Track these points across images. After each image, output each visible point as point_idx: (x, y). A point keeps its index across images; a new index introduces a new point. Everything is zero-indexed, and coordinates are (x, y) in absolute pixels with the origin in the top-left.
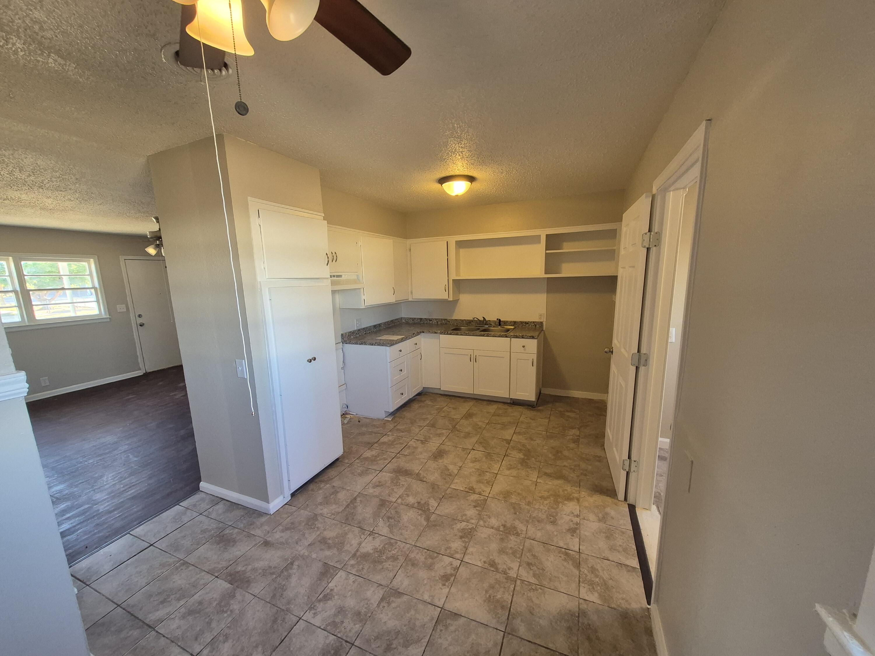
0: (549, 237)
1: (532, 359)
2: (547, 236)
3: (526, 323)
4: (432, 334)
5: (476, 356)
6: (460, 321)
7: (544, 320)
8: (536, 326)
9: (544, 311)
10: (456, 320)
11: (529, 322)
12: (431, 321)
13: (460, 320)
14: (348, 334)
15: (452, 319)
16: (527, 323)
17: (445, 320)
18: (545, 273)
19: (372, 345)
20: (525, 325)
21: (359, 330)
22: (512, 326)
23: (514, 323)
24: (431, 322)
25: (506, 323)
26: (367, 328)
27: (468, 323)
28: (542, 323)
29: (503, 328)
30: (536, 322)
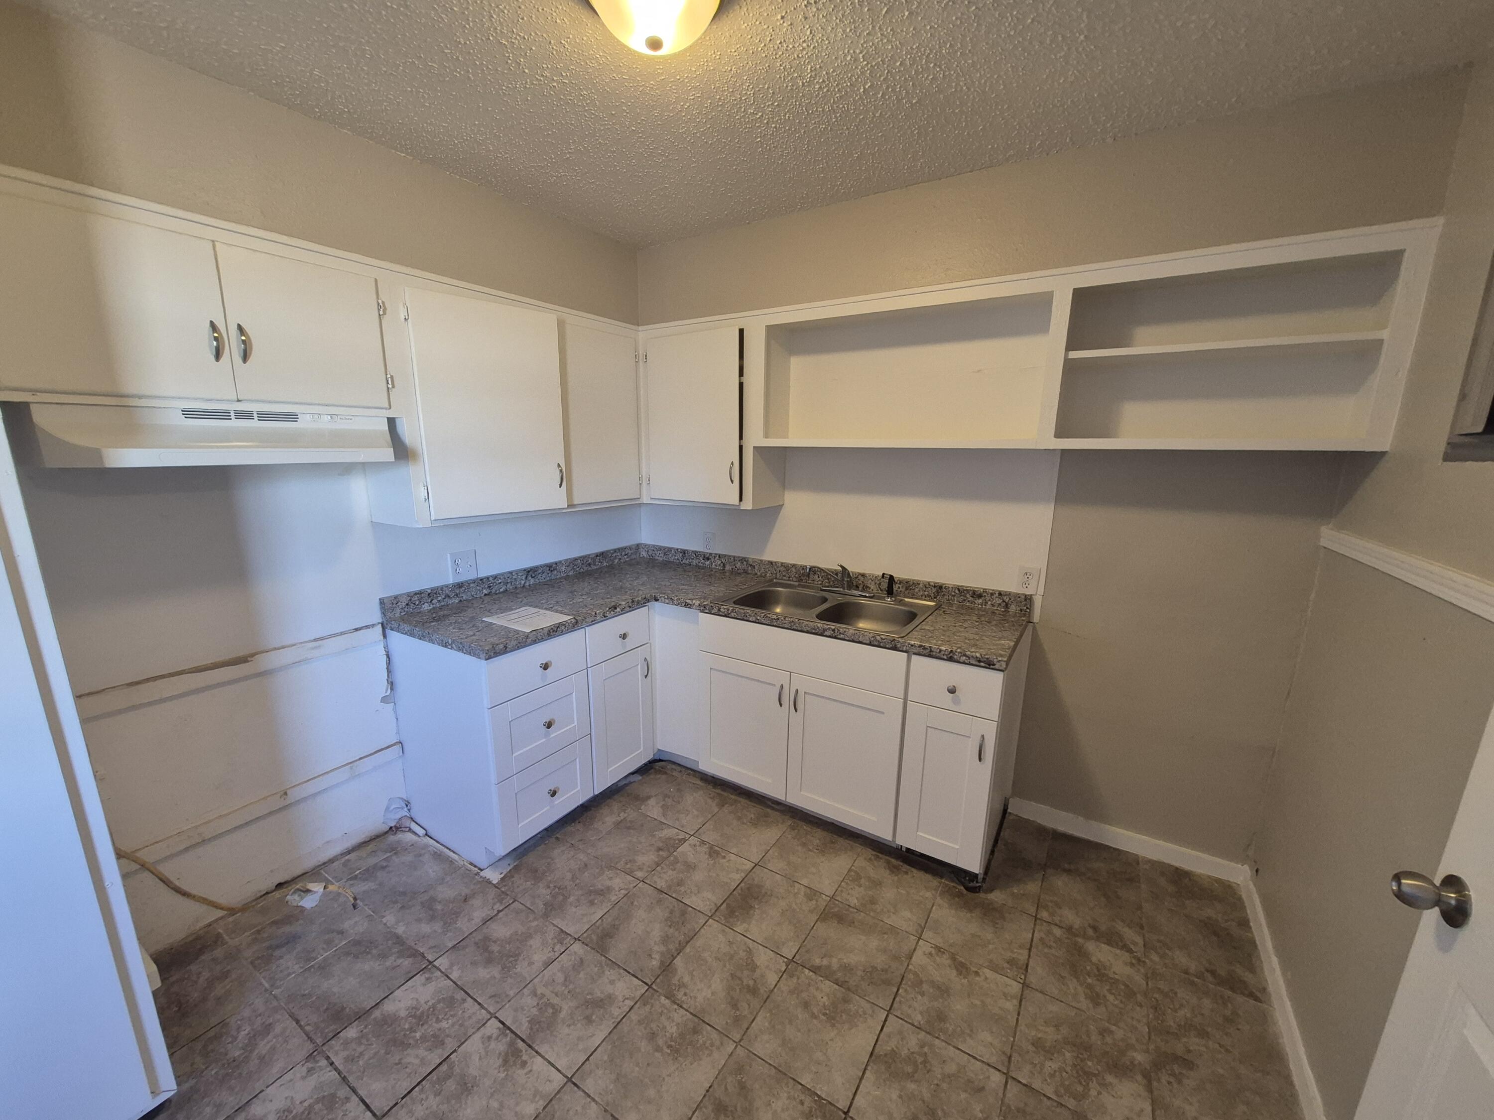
0: (1081, 297)
1: (979, 738)
2: (1079, 294)
3: (977, 594)
4: (679, 608)
5: (797, 691)
6: (782, 569)
7: (1036, 589)
8: (1007, 606)
9: (1038, 561)
10: (771, 563)
11: (985, 591)
12: (708, 559)
13: (782, 564)
14: (404, 601)
15: (761, 561)
16: (980, 596)
17: (743, 560)
18: (1058, 435)
19: (446, 646)
20: (971, 599)
21: (460, 585)
22: (929, 597)
23: (939, 589)
24: (708, 563)
25: (910, 586)
26: (495, 577)
27: (803, 575)
28: (1028, 600)
29: (901, 602)
30: (1009, 594)
